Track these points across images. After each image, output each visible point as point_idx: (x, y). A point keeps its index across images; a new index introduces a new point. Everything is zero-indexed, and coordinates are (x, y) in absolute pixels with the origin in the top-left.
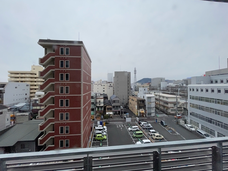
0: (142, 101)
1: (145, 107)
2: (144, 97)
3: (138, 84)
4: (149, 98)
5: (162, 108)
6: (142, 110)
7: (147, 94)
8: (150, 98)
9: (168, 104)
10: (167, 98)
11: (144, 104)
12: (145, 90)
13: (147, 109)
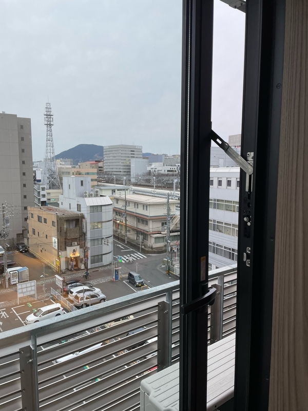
0: (73, 220)
1: (85, 239)
2: (79, 207)
3: (60, 164)
4: (96, 209)
5: (132, 236)
6: (74, 251)
7: (90, 196)
8: (99, 208)
9: (147, 224)
10: (146, 206)
11: (81, 229)
12: (82, 185)
13: (89, 245)
